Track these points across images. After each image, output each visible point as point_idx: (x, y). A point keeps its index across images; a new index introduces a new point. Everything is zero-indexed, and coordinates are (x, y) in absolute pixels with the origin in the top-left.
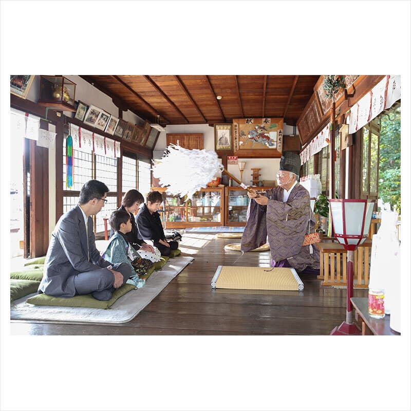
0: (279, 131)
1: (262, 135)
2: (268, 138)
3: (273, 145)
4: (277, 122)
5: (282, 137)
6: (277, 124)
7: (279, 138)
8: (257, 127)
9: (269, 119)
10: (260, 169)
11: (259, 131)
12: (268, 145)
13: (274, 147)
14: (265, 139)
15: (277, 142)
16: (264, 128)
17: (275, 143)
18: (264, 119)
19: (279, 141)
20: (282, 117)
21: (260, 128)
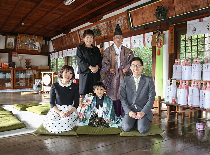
0: (40, 42)
1: (32, 44)
2: (35, 45)
3: (36, 48)
4: (40, 38)
5: (41, 45)
6: (40, 39)
7: (40, 45)
8: (30, 39)
9: (37, 36)
10: (30, 60)
11: (31, 41)
12: (34, 49)
13: (37, 50)
14: (33, 45)
15: (39, 47)
16: (33, 40)
17: (38, 48)
18: (34, 36)
19: (40, 47)
20: (42, 36)
21: (31, 40)
